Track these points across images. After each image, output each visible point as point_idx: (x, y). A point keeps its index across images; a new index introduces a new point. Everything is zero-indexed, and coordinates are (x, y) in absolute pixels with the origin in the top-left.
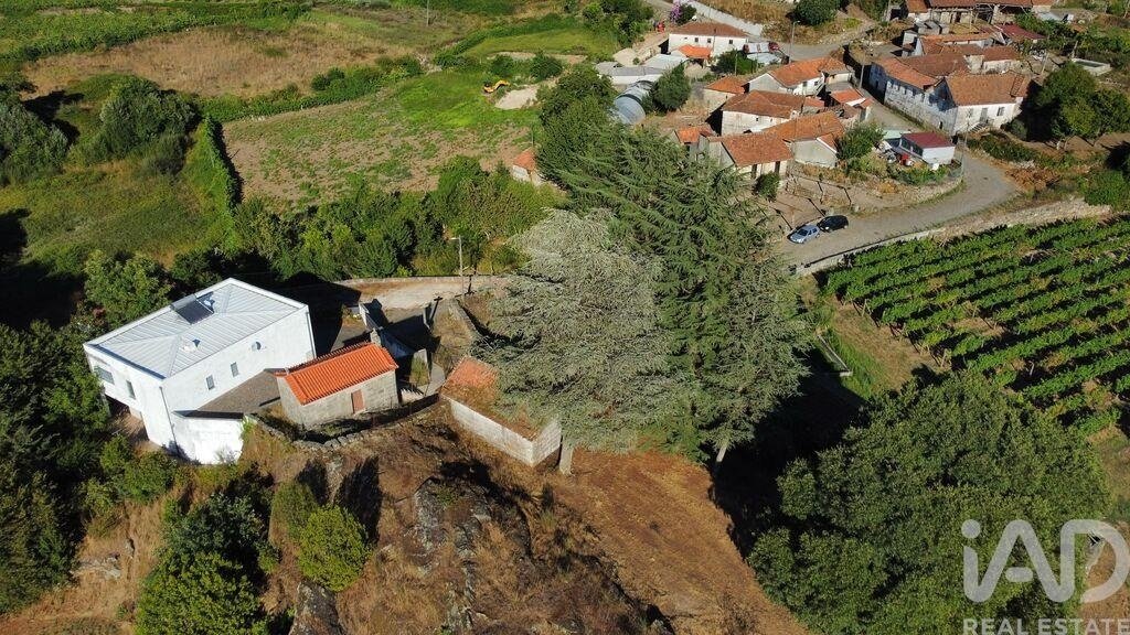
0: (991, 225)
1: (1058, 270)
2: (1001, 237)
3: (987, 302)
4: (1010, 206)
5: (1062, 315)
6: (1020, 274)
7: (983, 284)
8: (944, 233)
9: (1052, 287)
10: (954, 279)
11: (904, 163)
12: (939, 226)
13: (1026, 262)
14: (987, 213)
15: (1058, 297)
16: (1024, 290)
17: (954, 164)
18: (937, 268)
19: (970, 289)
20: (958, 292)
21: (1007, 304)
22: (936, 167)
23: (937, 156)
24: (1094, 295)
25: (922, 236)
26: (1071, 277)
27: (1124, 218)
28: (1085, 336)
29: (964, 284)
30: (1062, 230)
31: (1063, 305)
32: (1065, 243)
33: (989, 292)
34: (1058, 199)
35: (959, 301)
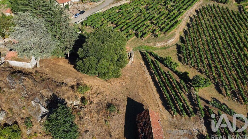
0: (111, 7)
1: (123, 13)
2: (112, 9)
3: (112, 21)
4: (113, 3)
5: (124, 20)
6: (117, 15)
7: (111, 18)
8: (103, 10)
9: (122, 16)
10: (106, 18)
13: (118, 13)
14: (109, 5)
15: (123, 17)
16: (118, 17)
18: (103, 17)
19: (109, 19)
20: (107, 20)
21: (115, 20)
24: (129, 16)
25: (98, 12)
26: (125, 14)
27: (132, 2)
28: (128, 23)
29: (107, 19)
30: (122, 6)
31: (124, 19)
32: (123, 8)
33: (112, 19)
34: (121, 0)
35: (108, 22)
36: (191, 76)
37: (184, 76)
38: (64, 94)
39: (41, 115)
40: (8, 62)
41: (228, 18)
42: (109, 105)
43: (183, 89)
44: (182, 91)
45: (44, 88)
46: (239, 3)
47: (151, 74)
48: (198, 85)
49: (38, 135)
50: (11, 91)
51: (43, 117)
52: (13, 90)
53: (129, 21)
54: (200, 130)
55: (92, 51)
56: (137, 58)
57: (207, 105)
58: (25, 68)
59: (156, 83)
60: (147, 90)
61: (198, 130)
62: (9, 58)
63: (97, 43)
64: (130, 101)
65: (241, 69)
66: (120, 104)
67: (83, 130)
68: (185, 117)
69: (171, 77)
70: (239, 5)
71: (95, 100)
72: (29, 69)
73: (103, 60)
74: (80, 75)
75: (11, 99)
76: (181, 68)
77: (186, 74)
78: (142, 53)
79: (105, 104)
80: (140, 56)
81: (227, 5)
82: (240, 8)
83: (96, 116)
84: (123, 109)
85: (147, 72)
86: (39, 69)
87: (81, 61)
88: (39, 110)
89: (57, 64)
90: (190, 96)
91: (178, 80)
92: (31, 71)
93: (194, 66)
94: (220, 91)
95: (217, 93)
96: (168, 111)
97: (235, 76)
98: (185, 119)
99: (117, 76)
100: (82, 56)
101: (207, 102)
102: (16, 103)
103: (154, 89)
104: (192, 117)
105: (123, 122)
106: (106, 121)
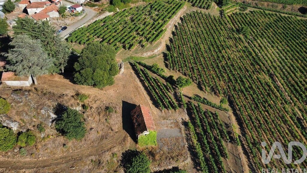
0: (94, 21)
1: (107, 26)
2: (96, 23)
3: (98, 35)
4: (96, 16)
5: (110, 34)
6: (102, 28)
7: (96, 32)
8: (86, 25)
9: (107, 29)
10: (91, 32)
11: (73, 12)
12: (85, 23)
13: (102, 26)
14: (92, 19)
15: (109, 31)
16: (103, 31)
17: (83, 10)
18: (87, 32)
19: (94, 34)
20: (92, 35)
21: (101, 34)
22: (80, 12)
23: (79, 9)
24: (114, 29)
25: (82, 26)
26: (110, 26)
27: (116, 14)
28: (115, 36)
29: (93, 33)
30: (106, 18)
31: (110, 32)
32: (107, 21)
33: (97, 33)
34: (104, 13)
35: (93, 36)
36: (175, 78)
37: (170, 80)
38: (67, 102)
39: (51, 120)
40: (5, 83)
41: (210, 24)
42: (107, 108)
43: (170, 90)
44: (169, 92)
45: (49, 100)
46: (221, 7)
47: (141, 81)
48: (181, 85)
49: (51, 137)
50: (19, 105)
51: (53, 121)
52: (22, 104)
53: (115, 34)
54: (184, 118)
56: (127, 68)
57: (189, 100)
58: (23, 87)
59: (146, 88)
60: (139, 94)
61: (182, 119)
62: (5, 79)
63: (91, 56)
64: (124, 103)
65: (219, 69)
66: (117, 106)
67: (88, 129)
68: (171, 110)
69: (158, 82)
70: (221, 9)
71: (95, 106)
72: (28, 87)
73: (98, 70)
75: (22, 111)
76: (167, 73)
77: (171, 77)
78: (131, 64)
79: (103, 108)
80: (130, 66)
81: (209, 10)
82: (222, 12)
83: (97, 118)
84: (120, 110)
85: (137, 80)
86: (37, 86)
87: (78, 73)
88: (49, 116)
89: (52, 80)
90: (175, 95)
91: (165, 84)
92: (30, 88)
93: (179, 71)
94: (201, 89)
95: (199, 91)
96: (158, 108)
97: (214, 76)
98: (172, 112)
99: (111, 83)
100: (79, 69)
101: (190, 98)
102: (27, 114)
103: (145, 93)
104: (177, 110)
105: (120, 119)
106: (106, 119)
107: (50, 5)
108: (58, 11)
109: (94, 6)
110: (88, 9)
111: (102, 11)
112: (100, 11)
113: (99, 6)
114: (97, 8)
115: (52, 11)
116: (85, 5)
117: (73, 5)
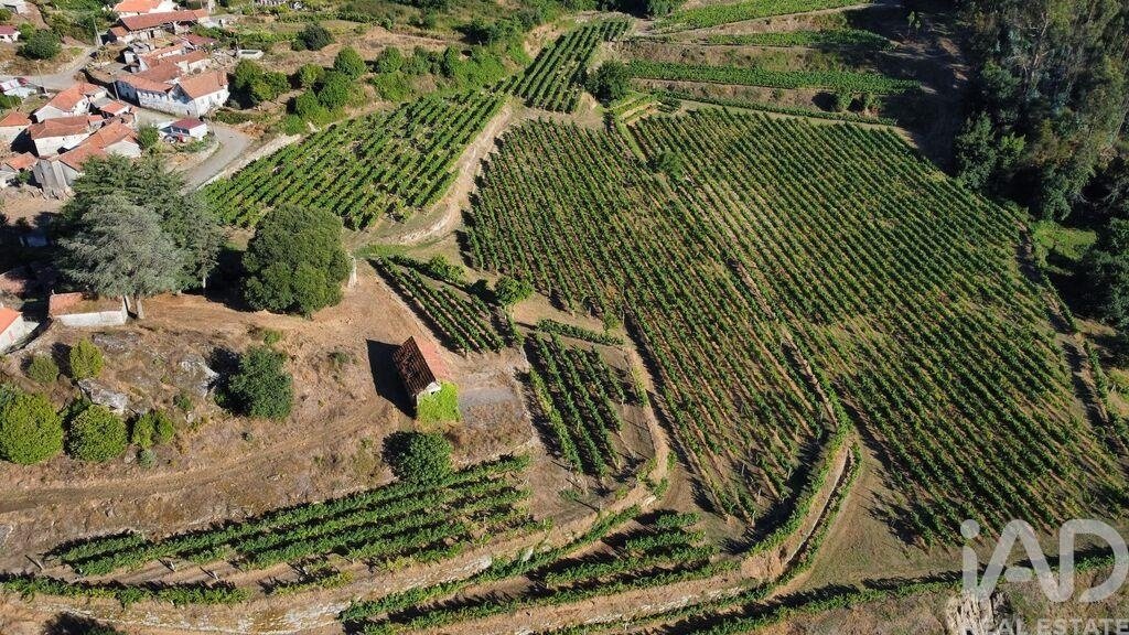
0: (248, 162)
1: (291, 173)
2: (256, 166)
3: (268, 198)
4: (252, 149)
5: (303, 192)
6: (276, 179)
7: (262, 191)
8: (227, 173)
9: (292, 182)
10: (247, 192)
11: (181, 141)
12: (222, 170)
13: (275, 174)
14: (242, 155)
15: (297, 185)
16: (281, 187)
17: (210, 134)
18: (235, 191)
19: (257, 196)
20: (252, 199)
21: (276, 196)
22: (201, 139)
23: (199, 132)
24: (313, 178)
25: (216, 178)
26: (299, 174)
27: (309, 138)
28: (318, 197)
29: (252, 194)
30: (283, 154)
31: (302, 187)
32: (288, 159)
33: (265, 194)
34: (273, 138)
35: (255, 203)
36: (491, 286)
37: (479, 289)
38: (236, 346)
39: (206, 384)
40: (60, 320)
41: (578, 152)
42: (333, 356)
43: (481, 313)
44: (480, 316)
45: (191, 342)
46: (606, 106)
47: (406, 299)
48: (506, 296)
49: (211, 422)
51: (210, 387)
52: (127, 354)
53: (317, 192)
54: (520, 367)
55: (277, 250)
56: (365, 274)
57: (531, 332)
58: (108, 326)
59: (421, 314)
60: (405, 324)
61: (517, 369)
64: (371, 344)
65: (602, 258)
66: (355, 352)
67: (297, 397)
68: (487, 354)
69: (451, 296)
70: (607, 110)
71: (301, 354)
72: (119, 326)
73: (305, 265)
74: (248, 317)
75: (131, 371)
76: (471, 276)
77: (482, 283)
78: (373, 263)
79: (324, 356)
80: (371, 268)
81: (574, 115)
82: (609, 120)
83: (313, 376)
84: (363, 355)
85: (395, 295)
86: (147, 322)
87: (254, 278)
88: (201, 373)
89: (181, 308)
90: (496, 321)
91: (469, 301)
92: (126, 328)
93: (501, 271)
94: (560, 307)
95: (556, 311)
96: (455, 352)
97: (591, 275)
98: (491, 358)
99: (335, 300)
100: (256, 267)
101: (533, 328)
102: (145, 376)
103: (420, 323)
104: (502, 352)
105: (369, 376)
106: (335, 377)
107: (104, 124)
108: (135, 139)
109: (240, 119)
110: (223, 130)
111: (268, 134)
112: (262, 132)
113: (257, 119)
114: (251, 126)
115: (119, 140)
116: (214, 119)
117: (175, 120)
